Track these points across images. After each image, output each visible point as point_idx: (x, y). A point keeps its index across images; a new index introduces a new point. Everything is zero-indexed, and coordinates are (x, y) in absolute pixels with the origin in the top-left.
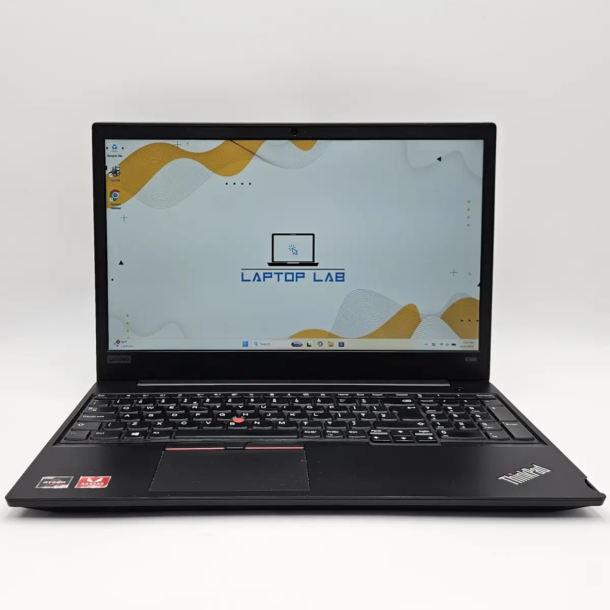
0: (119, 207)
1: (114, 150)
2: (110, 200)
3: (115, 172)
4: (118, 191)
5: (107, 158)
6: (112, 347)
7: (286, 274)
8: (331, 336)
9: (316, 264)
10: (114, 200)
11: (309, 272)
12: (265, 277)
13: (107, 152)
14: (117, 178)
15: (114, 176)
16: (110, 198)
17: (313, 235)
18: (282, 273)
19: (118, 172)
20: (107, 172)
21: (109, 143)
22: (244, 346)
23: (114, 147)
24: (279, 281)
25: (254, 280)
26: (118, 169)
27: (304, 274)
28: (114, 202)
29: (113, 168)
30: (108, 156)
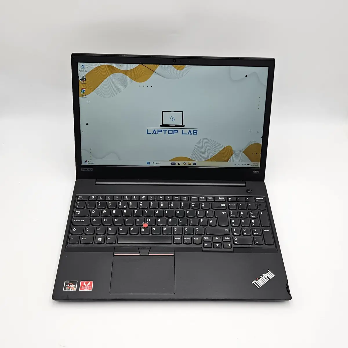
0: (86, 96)
1: (83, 68)
2: (81, 93)
3: (83, 79)
4: (85, 89)
5: (79, 72)
6: (83, 163)
7: (169, 130)
8: (190, 160)
9: (184, 126)
10: (83, 93)
11: (180, 130)
12: (158, 132)
13: (79, 69)
14: (84, 82)
15: (83, 81)
16: (81, 92)
17: (183, 112)
18: (167, 130)
19: (85, 79)
20: (79, 79)
21: (80, 64)
22: (148, 164)
23: (83, 66)
24: (165, 134)
25: (153, 133)
26: (85, 78)
27: (177, 130)
28: (83, 94)
29: (82, 77)
30: (80, 71)
